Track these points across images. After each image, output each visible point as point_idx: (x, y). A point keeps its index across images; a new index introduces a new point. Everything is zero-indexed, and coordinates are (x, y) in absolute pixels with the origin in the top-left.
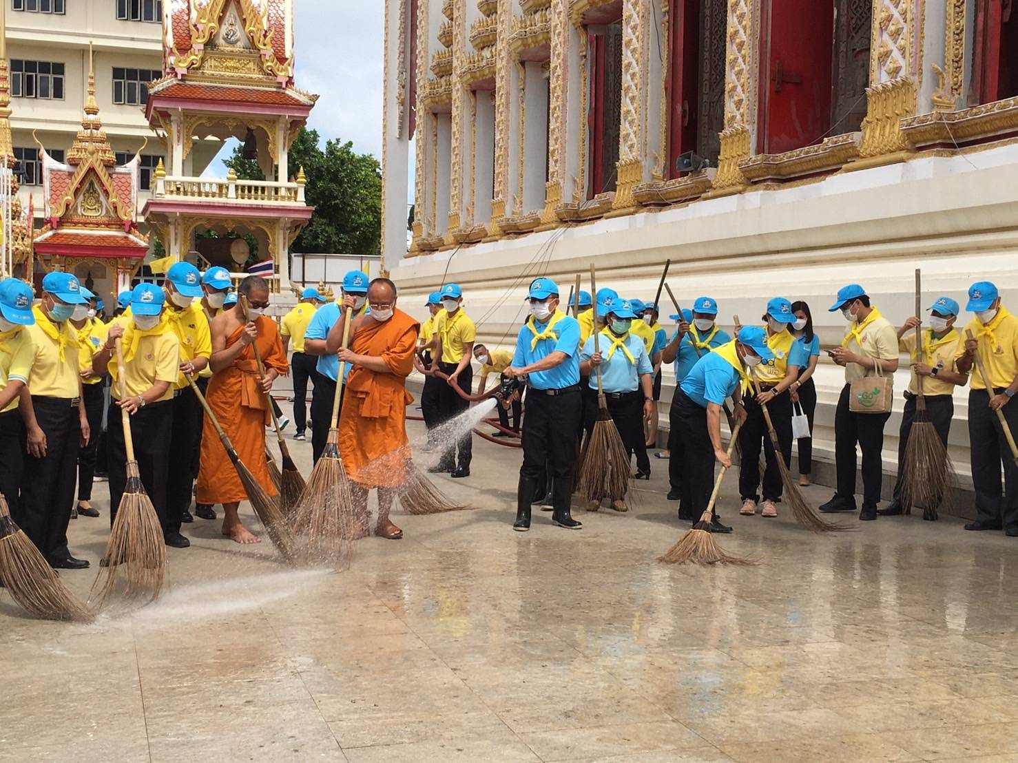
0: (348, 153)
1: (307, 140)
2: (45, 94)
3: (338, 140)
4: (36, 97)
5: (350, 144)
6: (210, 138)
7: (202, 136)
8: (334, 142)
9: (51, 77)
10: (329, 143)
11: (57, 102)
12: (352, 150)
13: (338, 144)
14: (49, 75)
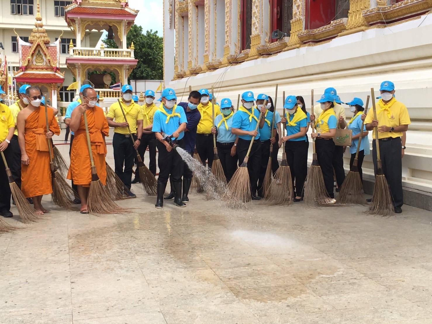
1: (138, 30)
2: (25, 13)
3: (151, 30)
4: (22, 14)
5: (157, 32)
6: (94, 30)
7: (90, 30)
8: (149, 31)
9: (28, 6)
10: (148, 32)
11: (31, 16)
12: (157, 35)
13: (151, 32)
14: (27, 5)
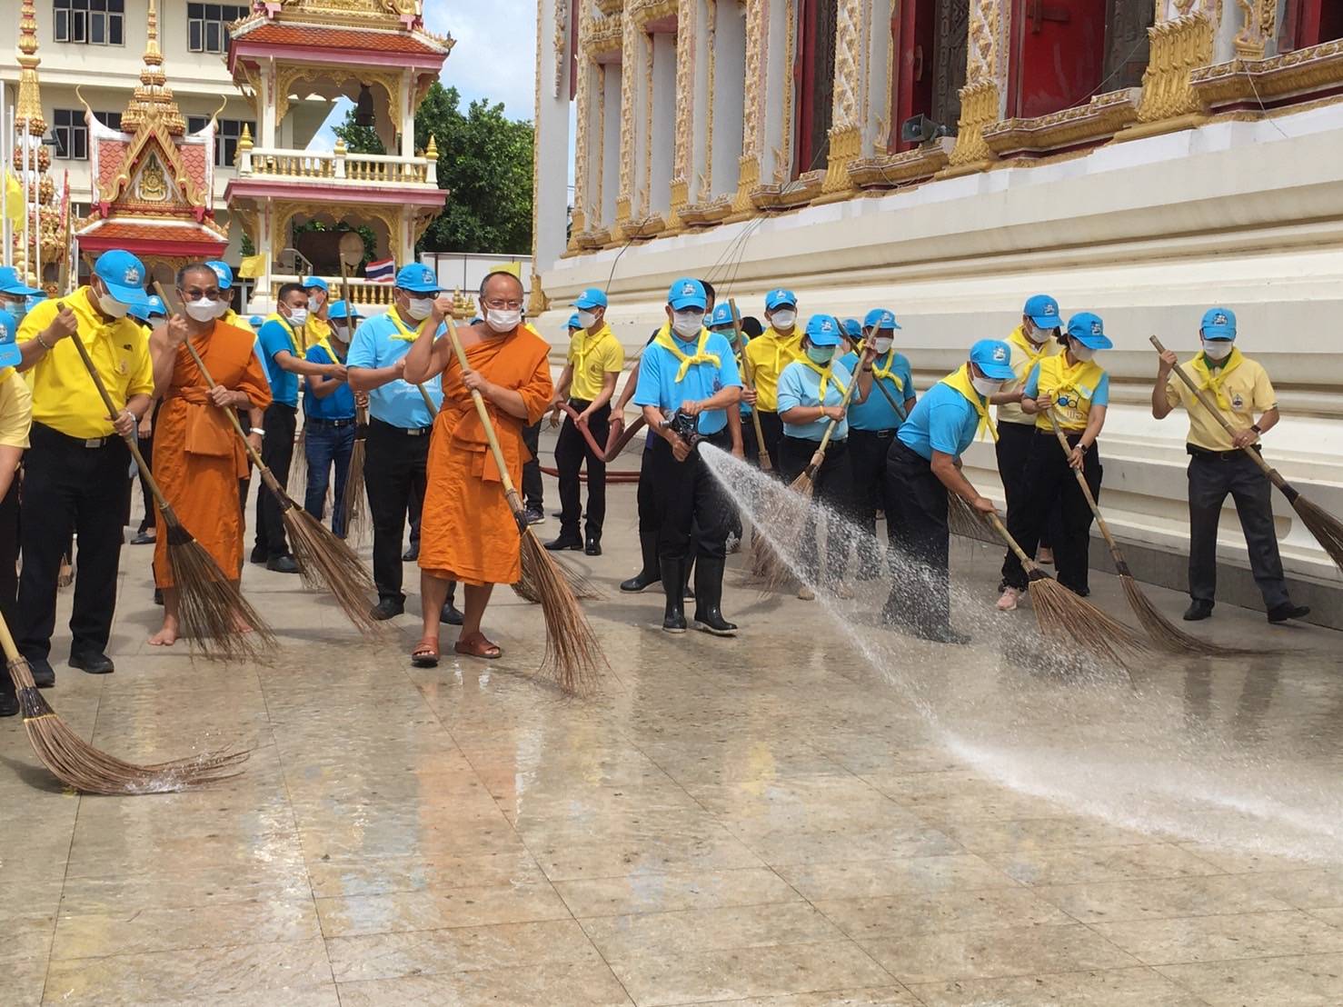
0: (498, 118)
1: (444, 101)
2: (98, 39)
3: (485, 101)
4: (87, 42)
5: (501, 107)
6: (313, 97)
7: (302, 96)
8: (480, 103)
9: (107, 15)
10: (474, 105)
11: (114, 48)
12: (503, 115)
13: (485, 106)
14: (105, 13)
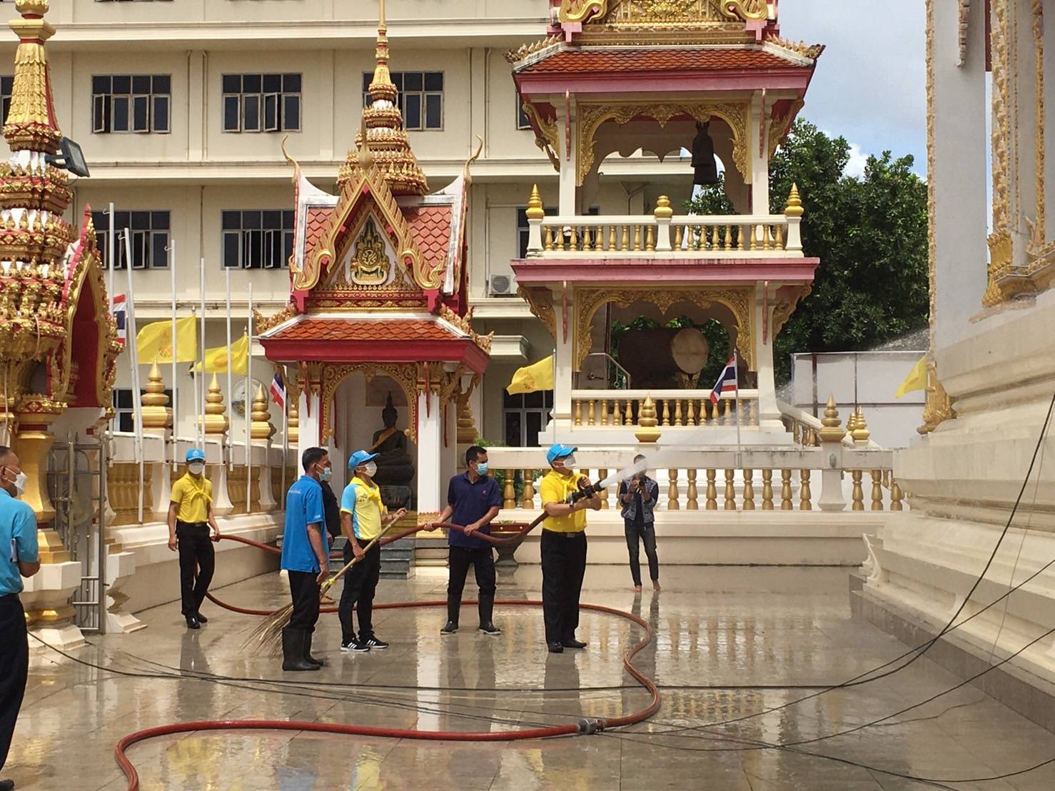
0: (905, 175)
1: (828, 155)
2: (415, 124)
3: (887, 155)
5: (909, 160)
8: (879, 158)
9: (423, 95)
10: (871, 161)
11: (433, 133)
12: (912, 171)
13: (886, 161)
14: (421, 94)
